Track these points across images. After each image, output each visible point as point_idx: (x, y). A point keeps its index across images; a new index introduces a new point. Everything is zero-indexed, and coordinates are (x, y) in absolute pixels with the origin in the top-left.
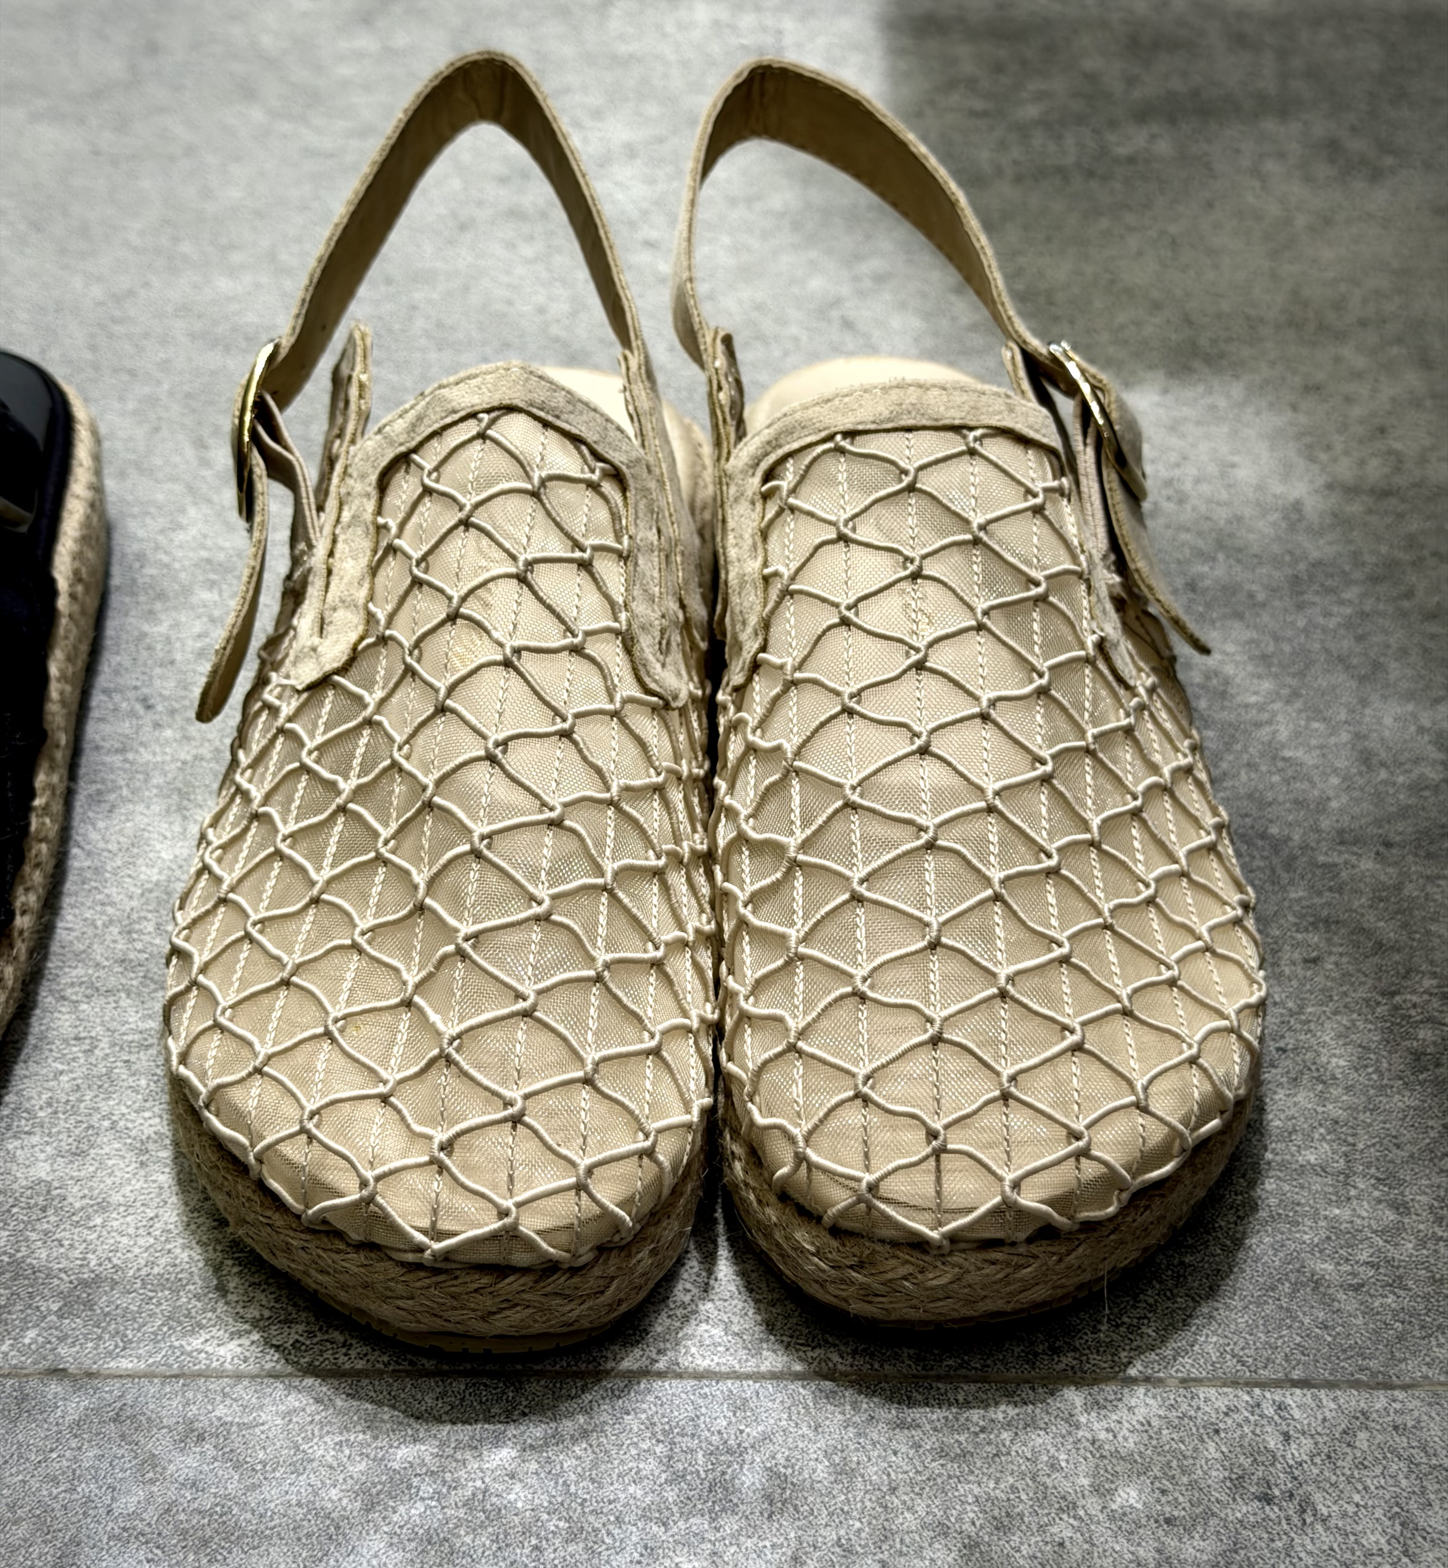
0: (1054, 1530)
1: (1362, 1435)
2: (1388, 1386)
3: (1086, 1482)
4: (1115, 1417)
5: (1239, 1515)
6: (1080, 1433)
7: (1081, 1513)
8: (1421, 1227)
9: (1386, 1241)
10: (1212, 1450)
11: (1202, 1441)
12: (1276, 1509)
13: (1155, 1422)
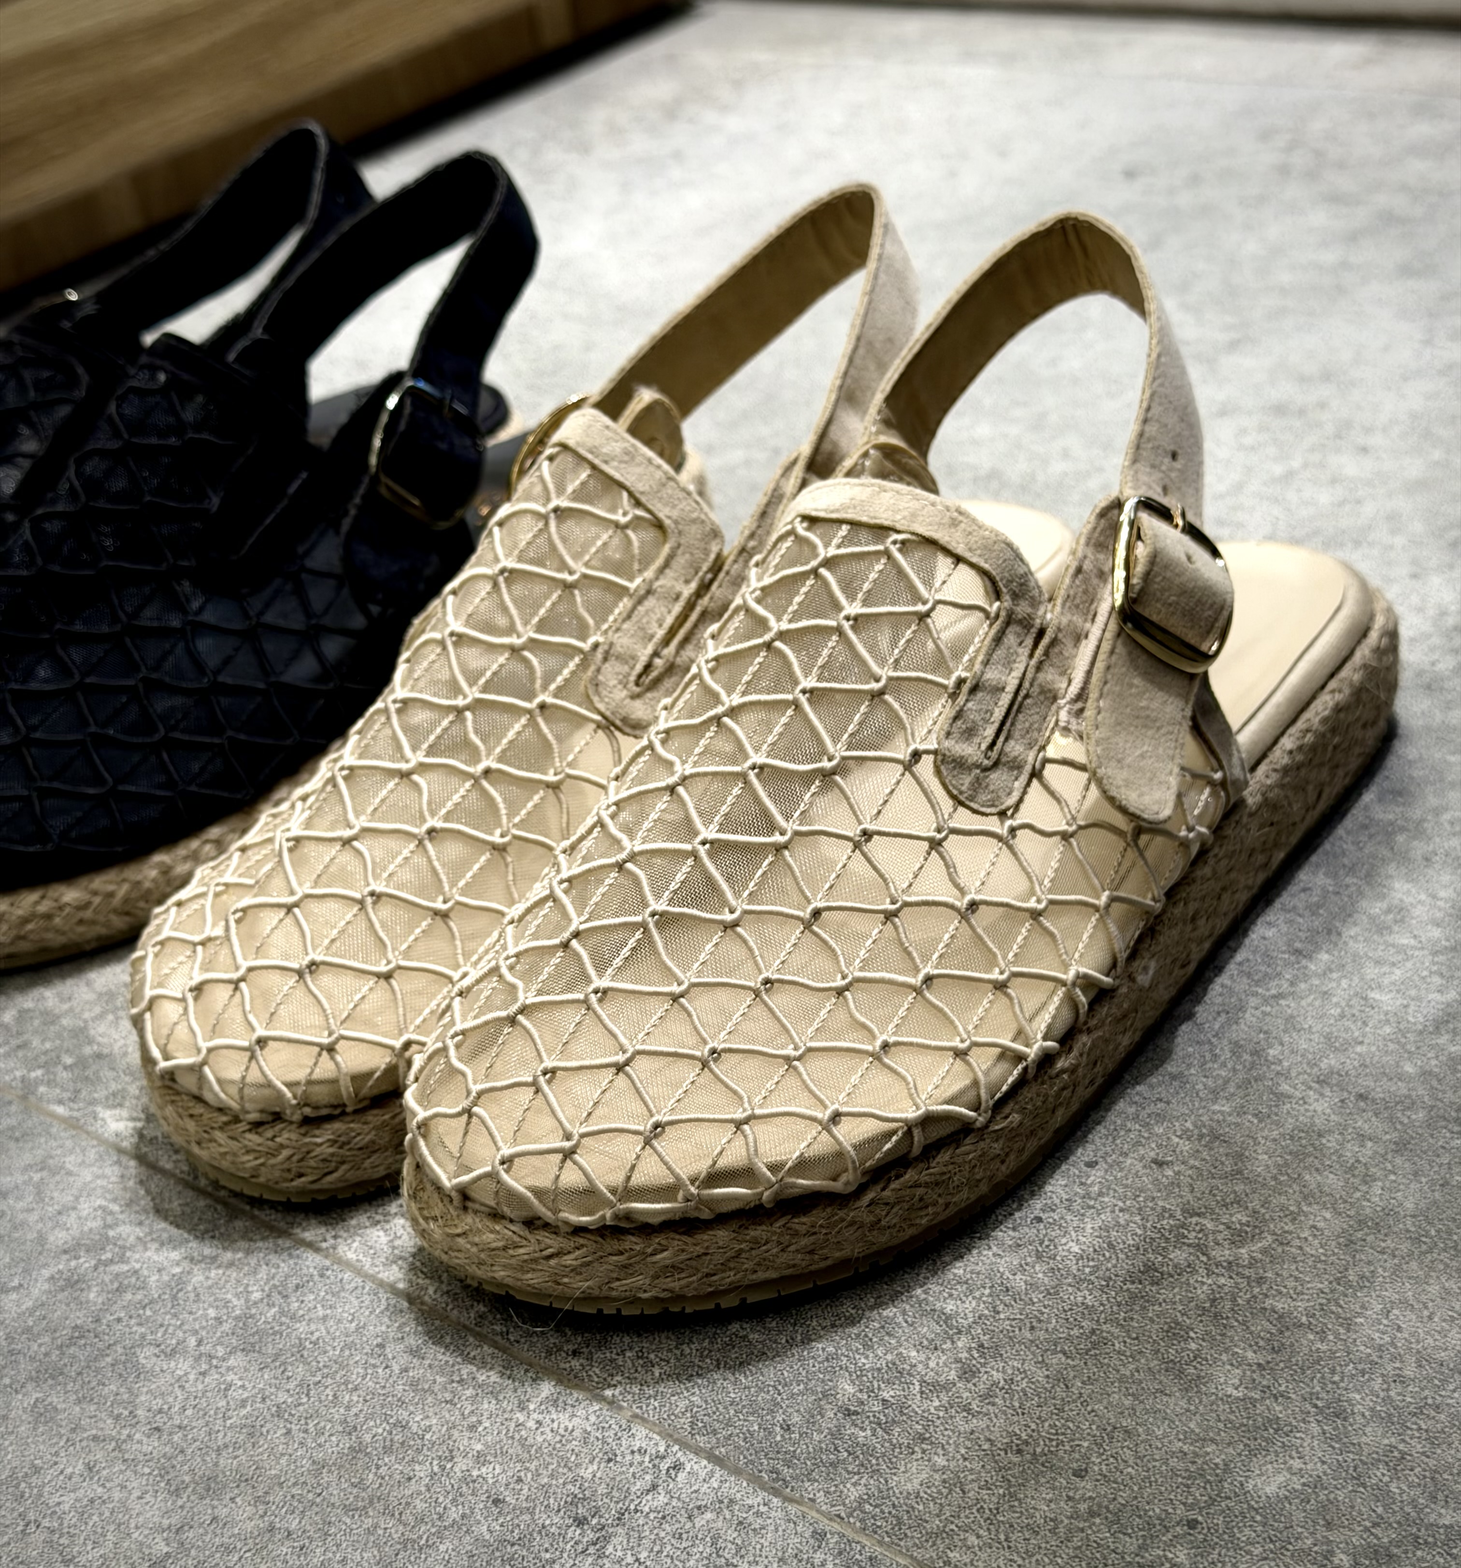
0: (417, 1467)
1: (709, 1516)
2: (776, 1493)
3: (479, 1447)
4: (554, 1416)
5: (548, 1522)
6: (518, 1415)
7: (449, 1466)
8: (966, 1395)
9: (922, 1392)
10: (590, 1470)
11: (591, 1462)
12: (578, 1531)
13: (576, 1433)
